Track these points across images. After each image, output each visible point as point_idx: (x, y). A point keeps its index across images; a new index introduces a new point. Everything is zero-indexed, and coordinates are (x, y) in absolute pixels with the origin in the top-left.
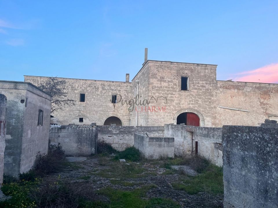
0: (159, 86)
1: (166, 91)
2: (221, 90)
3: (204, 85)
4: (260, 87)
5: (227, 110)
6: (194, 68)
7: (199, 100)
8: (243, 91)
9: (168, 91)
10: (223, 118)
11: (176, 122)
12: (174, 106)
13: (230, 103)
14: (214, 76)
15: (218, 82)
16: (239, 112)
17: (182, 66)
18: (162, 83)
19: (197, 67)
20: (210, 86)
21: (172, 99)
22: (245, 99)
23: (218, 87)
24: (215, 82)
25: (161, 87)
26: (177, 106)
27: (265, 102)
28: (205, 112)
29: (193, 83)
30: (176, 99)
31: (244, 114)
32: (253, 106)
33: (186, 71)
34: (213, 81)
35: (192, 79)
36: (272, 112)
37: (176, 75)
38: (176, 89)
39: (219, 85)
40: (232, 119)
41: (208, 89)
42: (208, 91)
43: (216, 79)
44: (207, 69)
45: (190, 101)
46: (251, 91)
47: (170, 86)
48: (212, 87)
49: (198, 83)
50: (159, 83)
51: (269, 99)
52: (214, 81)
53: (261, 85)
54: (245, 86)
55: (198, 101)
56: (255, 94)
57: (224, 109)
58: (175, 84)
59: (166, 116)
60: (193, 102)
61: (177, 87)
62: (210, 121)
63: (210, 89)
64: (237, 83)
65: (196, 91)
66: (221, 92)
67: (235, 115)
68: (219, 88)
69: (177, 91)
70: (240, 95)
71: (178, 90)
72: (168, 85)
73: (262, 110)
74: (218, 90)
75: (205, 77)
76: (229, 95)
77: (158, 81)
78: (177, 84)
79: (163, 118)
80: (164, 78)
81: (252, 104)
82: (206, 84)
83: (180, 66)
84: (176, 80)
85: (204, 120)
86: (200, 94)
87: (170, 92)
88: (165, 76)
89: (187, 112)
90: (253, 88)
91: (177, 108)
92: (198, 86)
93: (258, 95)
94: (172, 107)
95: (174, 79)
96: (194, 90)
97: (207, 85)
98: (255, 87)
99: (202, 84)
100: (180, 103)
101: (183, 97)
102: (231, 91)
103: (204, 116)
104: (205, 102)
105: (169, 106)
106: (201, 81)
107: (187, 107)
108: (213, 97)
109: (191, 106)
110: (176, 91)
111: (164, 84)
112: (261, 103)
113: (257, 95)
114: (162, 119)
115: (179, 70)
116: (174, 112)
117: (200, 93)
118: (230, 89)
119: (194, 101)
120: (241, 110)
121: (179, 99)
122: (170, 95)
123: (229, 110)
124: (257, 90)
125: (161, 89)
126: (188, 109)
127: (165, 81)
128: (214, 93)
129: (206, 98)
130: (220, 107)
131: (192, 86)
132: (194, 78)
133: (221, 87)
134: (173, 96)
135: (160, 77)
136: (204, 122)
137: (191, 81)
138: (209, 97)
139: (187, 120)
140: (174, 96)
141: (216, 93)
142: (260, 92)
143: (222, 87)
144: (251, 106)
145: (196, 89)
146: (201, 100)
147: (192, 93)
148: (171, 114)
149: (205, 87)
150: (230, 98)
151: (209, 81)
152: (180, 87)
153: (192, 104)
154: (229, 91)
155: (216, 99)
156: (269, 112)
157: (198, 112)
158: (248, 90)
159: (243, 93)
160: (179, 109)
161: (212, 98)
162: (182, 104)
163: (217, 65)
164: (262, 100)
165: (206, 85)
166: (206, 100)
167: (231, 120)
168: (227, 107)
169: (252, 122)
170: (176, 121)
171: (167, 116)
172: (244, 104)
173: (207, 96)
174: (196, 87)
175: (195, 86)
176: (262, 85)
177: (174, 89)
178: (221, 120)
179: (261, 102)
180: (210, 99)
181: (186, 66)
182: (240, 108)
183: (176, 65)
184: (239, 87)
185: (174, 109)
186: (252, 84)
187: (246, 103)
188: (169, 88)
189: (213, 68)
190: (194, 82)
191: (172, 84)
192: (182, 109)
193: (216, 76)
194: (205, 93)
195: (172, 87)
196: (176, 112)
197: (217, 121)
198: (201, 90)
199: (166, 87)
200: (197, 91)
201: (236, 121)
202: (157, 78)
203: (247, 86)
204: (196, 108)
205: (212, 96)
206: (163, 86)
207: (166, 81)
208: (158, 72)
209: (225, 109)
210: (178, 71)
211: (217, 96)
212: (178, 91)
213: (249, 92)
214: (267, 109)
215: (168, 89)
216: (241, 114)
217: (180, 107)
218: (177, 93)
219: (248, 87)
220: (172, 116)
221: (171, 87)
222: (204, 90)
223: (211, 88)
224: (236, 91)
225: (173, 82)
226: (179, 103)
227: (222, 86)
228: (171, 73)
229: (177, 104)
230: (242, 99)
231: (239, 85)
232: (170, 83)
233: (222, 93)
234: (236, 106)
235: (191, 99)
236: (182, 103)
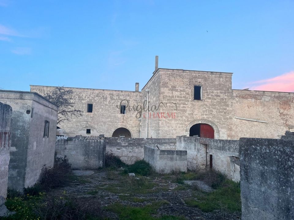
0: (171, 95)
1: (178, 101)
2: (237, 99)
3: (218, 94)
4: (280, 96)
5: (244, 121)
6: (208, 76)
7: (213, 110)
8: (262, 101)
9: (180, 100)
10: (239, 130)
11: (189, 134)
12: (186, 117)
13: (246, 114)
14: (230, 85)
15: (234, 91)
16: (257, 123)
17: (195, 74)
18: (174, 92)
19: (211, 75)
20: (226, 95)
21: (184, 109)
22: (263, 109)
23: (234, 97)
24: (231, 91)
25: (173, 97)
26: (189, 117)
27: (285, 112)
28: (220, 124)
29: (207, 92)
30: (188, 109)
31: (263, 125)
32: (272, 117)
33: (199, 80)
34: (228, 89)
35: (206, 88)
36: (292, 123)
37: (189, 83)
38: (188, 99)
39: (234, 95)
40: (249, 131)
41: (223, 99)
42: (223, 101)
43: (231, 88)
44: (222, 77)
45: (204, 112)
46: (270, 101)
47: (183, 96)
48: (228, 96)
49: (213, 92)
50: (171, 92)
51: (290, 109)
52: (230, 90)
53: (281, 94)
54: (263, 95)
55: (212, 111)
56: (275, 103)
57: (241, 120)
58: (188, 94)
59: (178, 127)
60: (206, 112)
61: (190, 96)
62: (226, 133)
63: (226, 99)
64: (255, 92)
65: (210, 100)
66: (237, 102)
67: (252, 126)
68: (235, 98)
69: (190, 101)
70: (258, 105)
71: (190, 100)
72: (180, 95)
73: (282, 121)
74: (233, 100)
75: (220, 86)
76: (246, 105)
77: (169, 90)
78: (190, 93)
79: (175, 130)
80: (176, 87)
81: (271, 114)
82: (221, 93)
83: (193, 74)
84: (189, 89)
85: (218, 132)
86: (214, 103)
87: (182, 102)
88: (176, 85)
89: (201, 123)
90: (272, 97)
91: (189, 119)
92: (212, 96)
93: (277, 105)
94: (184, 118)
95: (187, 88)
96: (208, 100)
97: (222, 94)
98: (274, 96)
99: (216, 94)
100: (193, 114)
101: (196, 107)
102: (249, 100)
103: (219, 128)
104: (220, 112)
105: (182, 117)
106: (215, 90)
107: (200, 117)
108: (228, 107)
109: (205, 116)
110: (189, 101)
111: (176, 94)
112: (280, 113)
113: (276, 104)
114: (174, 131)
115: (192, 79)
116: (187, 123)
117: (215, 102)
118: (247, 98)
119: (207, 111)
120: (259, 121)
121: (192, 109)
122: (182, 105)
123: (246, 121)
124: (276, 100)
125: (173, 98)
126: (201, 120)
127: (177, 91)
128: (230, 103)
129: (221, 109)
130: (236, 117)
131: (206, 96)
132: (208, 87)
133: (237, 97)
134: (186, 106)
135: (172, 86)
136: (219, 134)
137: (205, 90)
138: (225, 107)
139: (201, 132)
140: (187, 106)
141: (232, 103)
142: (279, 101)
143: (239, 97)
144: (270, 117)
145: (210, 98)
146: (216, 110)
147: (206, 103)
148: (184, 125)
149: (220, 96)
150: (246, 108)
151: (224, 90)
152: (193, 96)
153: (206, 115)
154: (245, 101)
155: (231, 109)
156: (289, 123)
157: (212, 123)
158: (267, 100)
159: (261, 103)
160: (192, 120)
161: (228, 108)
162: (195, 115)
163: (232, 73)
164: (282, 111)
165: (220, 94)
166: (221, 110)
167: (249, 132)
168: (244, 117)
169: (271, 134)
170: (189, 133)
171: (179, 127)
172: (262, 115)
173: (222, 106)
174: (210, 96)
175: (209, 96)
176: (282, 95)
177: (186, 98)
178: (237, 132)
179: (281, 112)
180: (225, 109)
181: (199, 74)
182: (258, 119)
183: (188, 74)
184: (257, 96)
185: (186, 119)
186: (270, 93)
187: (265, 114)
188: (181, 97)
189: (228, 76)
190: (208, 91)
191: (185, 94)
192: (195, 120)
193: (231, 84)
194: (219, 103)
195: (184, 97)
196: (189, 123)
197: (233, 133)
198: (216, 99)
199: (178, 97)
200: (211, 101)
201: (253, 133)
202: (169, 88)
203: (265, 95)
204: (210, 119)
205: (228, 106)
206: (174, 96)
207: (177, 90)
208: (170, 80)
209: (242, 120)
210: (190, 79)
211: (233, 106)
212: (191, 101)
213: (267, 101)
214: (287, 120)
215: (180, 99)
216: (259, 126)
217: (193, 117)
218: (189, 103)
219: (266, 96)
220: (185, 127)
221: (184, 96)
222: (218, 99)
223: (226, 97)
224: (253, 100)
225: (185, 91)
226: (192, 114)
227: (238, 95)
228: (183, 81)
229: (189, 114)
230: (260, 109)
231: (256, 94)
232: (182, 92)
233: (238, 103)
234: (253, 116)
235: (204, 110)
236: (195, 113)
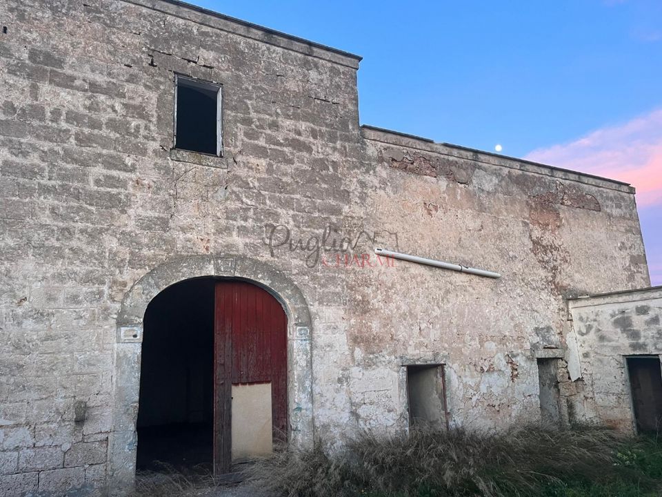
0: (22, 101)
1: (72, 140)
2: (383, 172)
3: (302, 139)
4: (525, 178)
5: (415, 269)
6: (249, 46)
7: (279, 210)
8: (471, 188)
9: (82, 140)
10: (398, 308)
11: (140, 337)
12: (126, 238)
13: (422, 238)
14: (351, 107)
15: (368, 133)
16: (463, 277)
17: (181, 21)
18: (45, 87)
19: (263, 47)
20: (335, 149)
21: (114, 191)
22: (479, 222)
23: (370, 159)
24: (356, 132)
25: (37, 112)
26: (146, 241)
27: (548, 238)
28: (314, 278)
29: (248, 122)
30: (140, 196)
31: (483, 286)
32: (511, 253)
33: (207, 56)
34: (344, 125)
35: (241, 101)
36: (573, 280)
37: (146, 61)
38: (141, 139)
39: (371, 151)
40: (437, 312)
41: (322, 164)
42: (324, 172)
43: (356, 119)
44: (316, 66)
45: (230, 215)
46: (496, 191)
47: (104, 117)
48: (343, 152)
49: (274, 126)
50: (24, 83)
51: (559, 227)
52: (350, 127)
53: (527, 171)
54: (475, 167)
55: (276, 216)
56: (513, 202)
57: (403, 263)
58: (140, 112)
59: (61, 297)
60: (245, 220)
61: (152, 128)
62: (343, 325)
63: (335, 164)
64: (446, 150)
65: (263, 162)
66: (384, 182)
67: (448, 292)
68: (373, 163)
69: (150, 152)
70: (460, 206)
71: (154, 145)
72: (89, 108)
73: (542, 273)
74: (367, 171)
75: (308, 104)
76: (420, 200)
77: (9, 72)
78: (152, 109)
79: (40, 316)
80: (60, 63)
81: (504, 244)
82: (315, 138)
83: (169, 17)
84: (146, 86)
85: (308, 321)
86: (284, 179)
87: (99, 150)
88: (66, 53)
89: (213, 273)
90: (503, 179)
91: (145, 252)
92: (270, 140)
93: (522, 210)
94: (111, 243)
95: (132, 79)
96: (253, 160)
97: (319, 142)
98: (510, 175)
99: (292, 135)
100: (171, 224)
101: (189, 189)
102: (426, 181)
103: (308, 299)
104: (311, 222)
105: (93, 236)
106: (288, 117)
107: (212, 244)
108: (349, 202)
109: (238, 241)
110: (143, 152)
112: (534, 242)
113: (518, 207)
114: (29, 324)
115: (166, 41)
116: (128, 275)
117: (285, 174)
118: (418, 172)
119: (251, 213)
120: (470, 269)
121: (163, 195)
122: (98, 171)
123: (422, 270)
124: (514, 189)
125: (36, 123)
126: (217, 256)
127: (67, 82)
128: (354, 186)
129: (315, 208)
130: (384, 251)
131: (241, 136)
132: (250, 99)
133: (381, 160)
134: (123, 175)
135: (33, 55)
136: (312, 330)
137: (235, 109)
138: (332, 202)
139: (217, 327)
140: (133, 176)
141: (363, 184)
142: (525, 197)
143: (388, 162)
144: (503, 253)
145: (260, 152)
146: (291, 212)
147: (242, 172)
148: (105, 288)
149: (309, 150)
150: (421, 211)
151: (327, 125)
152: (172, 130)
153: (243, 231)
154: (414, 182)
155: (359, 212)
156: (563, 280)
157: (274, 273)
158: (488, 187)
159: (470, 196)
160: (163, 256)
161: (346, 209)
162: (183, 230)
163: (360, 59)
164: (537, 233)
165: (311, 139)
166: (316, 214)
167: (436, 317)
168: (414, 253)
169: (516, 326)
170: (139, 331)
171: (74, 299)
172: (477, 244)
173: (320, 194)
174: (262, 142)
175: (257, 138)
176: (531, 172)
177: (129, 133)
178: (389, 318)
179: (534, 238)
180: (336, 211)
181: (204, 29)
182: (464, 261)
183: (144, 10)
184: (453, 168)
185: (125, 253)
186: (496, 161)
187: (486, 240)
188: (95, 125)
189: (342, 69)
190: (253, 115)
191: (118, 107)
192: (180, 259)
193: (357, 105)
194: (308, 182)
195: (112, 124)
196: (141, 273)
197: (375, 326)
198: (290, 162)
199: (73, 117)
200: (270, 165)
201: (454, 321)
202: (11, 56)
203: (480, 168)
204: (265, 256)
205: (345, 196)
206: (48, 110)
207: (73, 79)
208: (21, 17)
209: (407, 264)
210: (154, 41)
211: (369, 200)
212: (155, 151)
213: (488, 192)
214: (555, 268)
215: (87, 131)
216: (470, 289)
217: (171, 243)
218: (149, 161)
219: (484, 173)
220: (112, 299)
221: (111, 120)
222: (302, 162)
223: (336, 157)
224: (443, 183)
225: (123, 96)
226: (164, 224)
227: (386, 155)
228: (109, 42)
229: (146, 224)
230: (468, 220)
231: (451, 158)
232: (102, 98)
233: (389, 189)
234: (447, 249)
235: (233, 205)
236: (182, 219)
